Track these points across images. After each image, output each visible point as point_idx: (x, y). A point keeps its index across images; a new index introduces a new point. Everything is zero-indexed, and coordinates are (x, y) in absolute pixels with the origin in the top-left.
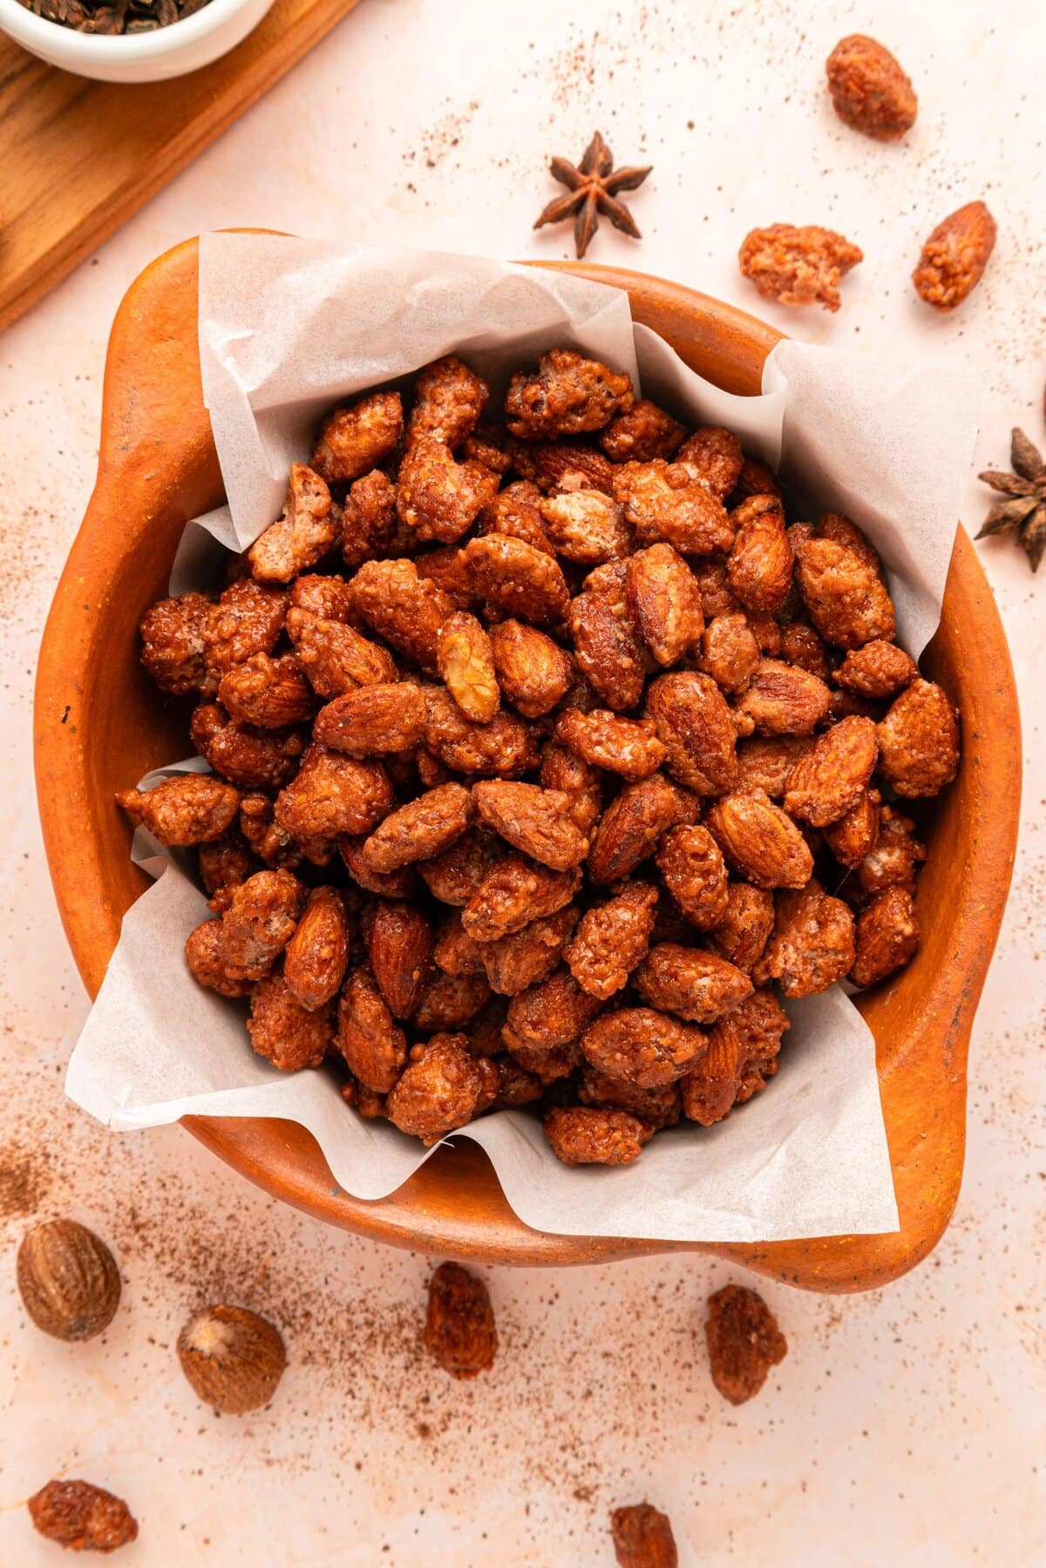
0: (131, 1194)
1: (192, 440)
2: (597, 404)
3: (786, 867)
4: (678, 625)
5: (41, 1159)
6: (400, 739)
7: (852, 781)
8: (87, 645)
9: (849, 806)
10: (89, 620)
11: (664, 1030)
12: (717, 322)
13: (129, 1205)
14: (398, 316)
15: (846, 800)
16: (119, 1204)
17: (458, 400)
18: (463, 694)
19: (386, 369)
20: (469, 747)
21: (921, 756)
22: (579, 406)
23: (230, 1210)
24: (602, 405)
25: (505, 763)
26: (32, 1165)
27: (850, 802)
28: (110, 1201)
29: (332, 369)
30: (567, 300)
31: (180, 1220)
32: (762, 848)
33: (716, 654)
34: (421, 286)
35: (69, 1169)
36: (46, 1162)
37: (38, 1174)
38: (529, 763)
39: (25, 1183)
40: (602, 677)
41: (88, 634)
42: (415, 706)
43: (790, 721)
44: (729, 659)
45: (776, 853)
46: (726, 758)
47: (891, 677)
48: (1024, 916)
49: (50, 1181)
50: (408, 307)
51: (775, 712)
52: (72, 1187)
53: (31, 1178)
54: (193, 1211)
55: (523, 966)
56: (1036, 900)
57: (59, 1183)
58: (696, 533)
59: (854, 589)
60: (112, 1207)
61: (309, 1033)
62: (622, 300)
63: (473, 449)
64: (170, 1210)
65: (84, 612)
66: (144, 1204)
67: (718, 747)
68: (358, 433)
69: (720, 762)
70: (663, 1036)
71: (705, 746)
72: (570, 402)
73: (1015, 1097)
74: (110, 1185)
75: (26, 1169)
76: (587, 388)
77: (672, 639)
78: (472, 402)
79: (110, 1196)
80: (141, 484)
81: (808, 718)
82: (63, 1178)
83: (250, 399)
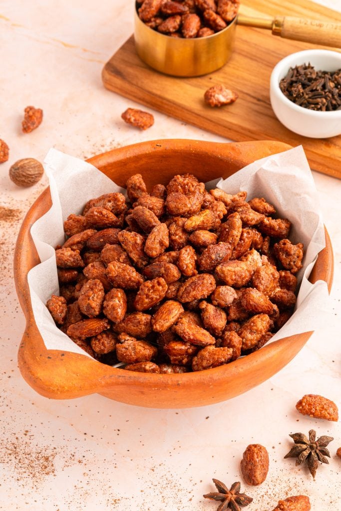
0: (9, 242)
1: (245, 160)
2: (291, 259)
3: (160, 320)
4: (229, 271)
5: (17, 219)
6: (173, 206)
7: (193, 335)
8: (179, 148)
9: (185, 335)
10: (186, 147)
11: (99, 297)
12: (326, 272)
13: (5, 242)
14: (297, 194)
15: (187, 333)
16: (6, 240)
17: (279, 225)
18: (191, 220)
19: (281, 202)
20: (176, 228)
21: (207, 356)
22: (288, 254)
23: (7, 267)
24: (291, 261)
25: (173, 237)
26: (15, 217)
27: (186, 335)
28: (6, 237)
29: (276, 187)
30: (317, 234)
31: (3, 255)
32: (165, 312)
33: (223, 289)
34: (306, 196)
35: (15, 226)
36: (16, 220)
37: (12, 219)
38: (175, 246)
39: (9, 216)
40: (207, 251)
41: (183, 148)
42: (185, 207)
43: (208, 316)
44: (223, 292)
45: (164, 316)
46: (191, 294)
47: (231, 340)
48: (157, 483)
49: (10, 222)
50: (300, 195)
51: (210, 311)
52: (9, 227)
53: (11, 217)
54: (6, 258)
55: (112, 253)
56: (164, 486)
57: (10, 224)
58: (259, 278)
59: (256, 326)
60: (4, 238)
61: (77, 227)
62: (323, 247)
63: (266, 239)
64: (5, 252)
65: (189, 145)
66: (6, 245)
67: (194, 290)
68: (260, 202)
69: (189, 293)
70: (97, 298)
71: (193, 287)
72: (289, 250)
73: (87, 495)
74: (11, 236)
75: (13, 216)
76: (294, 254)
77: (224, 269)
78: (280, 228)
79: (8, 237)
80: (228, 151)
81: (210, 320)
82: (12, 225)
83: (260, 169)
